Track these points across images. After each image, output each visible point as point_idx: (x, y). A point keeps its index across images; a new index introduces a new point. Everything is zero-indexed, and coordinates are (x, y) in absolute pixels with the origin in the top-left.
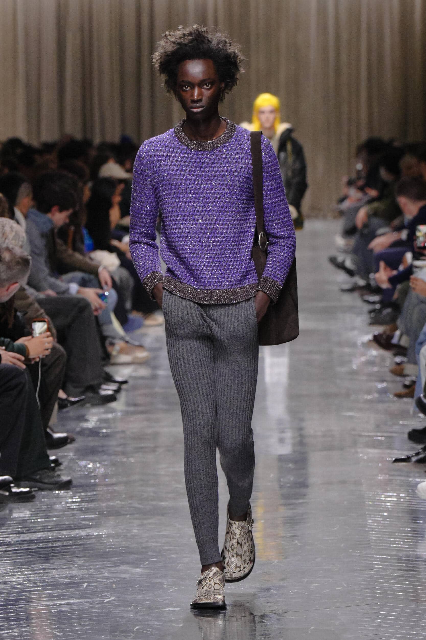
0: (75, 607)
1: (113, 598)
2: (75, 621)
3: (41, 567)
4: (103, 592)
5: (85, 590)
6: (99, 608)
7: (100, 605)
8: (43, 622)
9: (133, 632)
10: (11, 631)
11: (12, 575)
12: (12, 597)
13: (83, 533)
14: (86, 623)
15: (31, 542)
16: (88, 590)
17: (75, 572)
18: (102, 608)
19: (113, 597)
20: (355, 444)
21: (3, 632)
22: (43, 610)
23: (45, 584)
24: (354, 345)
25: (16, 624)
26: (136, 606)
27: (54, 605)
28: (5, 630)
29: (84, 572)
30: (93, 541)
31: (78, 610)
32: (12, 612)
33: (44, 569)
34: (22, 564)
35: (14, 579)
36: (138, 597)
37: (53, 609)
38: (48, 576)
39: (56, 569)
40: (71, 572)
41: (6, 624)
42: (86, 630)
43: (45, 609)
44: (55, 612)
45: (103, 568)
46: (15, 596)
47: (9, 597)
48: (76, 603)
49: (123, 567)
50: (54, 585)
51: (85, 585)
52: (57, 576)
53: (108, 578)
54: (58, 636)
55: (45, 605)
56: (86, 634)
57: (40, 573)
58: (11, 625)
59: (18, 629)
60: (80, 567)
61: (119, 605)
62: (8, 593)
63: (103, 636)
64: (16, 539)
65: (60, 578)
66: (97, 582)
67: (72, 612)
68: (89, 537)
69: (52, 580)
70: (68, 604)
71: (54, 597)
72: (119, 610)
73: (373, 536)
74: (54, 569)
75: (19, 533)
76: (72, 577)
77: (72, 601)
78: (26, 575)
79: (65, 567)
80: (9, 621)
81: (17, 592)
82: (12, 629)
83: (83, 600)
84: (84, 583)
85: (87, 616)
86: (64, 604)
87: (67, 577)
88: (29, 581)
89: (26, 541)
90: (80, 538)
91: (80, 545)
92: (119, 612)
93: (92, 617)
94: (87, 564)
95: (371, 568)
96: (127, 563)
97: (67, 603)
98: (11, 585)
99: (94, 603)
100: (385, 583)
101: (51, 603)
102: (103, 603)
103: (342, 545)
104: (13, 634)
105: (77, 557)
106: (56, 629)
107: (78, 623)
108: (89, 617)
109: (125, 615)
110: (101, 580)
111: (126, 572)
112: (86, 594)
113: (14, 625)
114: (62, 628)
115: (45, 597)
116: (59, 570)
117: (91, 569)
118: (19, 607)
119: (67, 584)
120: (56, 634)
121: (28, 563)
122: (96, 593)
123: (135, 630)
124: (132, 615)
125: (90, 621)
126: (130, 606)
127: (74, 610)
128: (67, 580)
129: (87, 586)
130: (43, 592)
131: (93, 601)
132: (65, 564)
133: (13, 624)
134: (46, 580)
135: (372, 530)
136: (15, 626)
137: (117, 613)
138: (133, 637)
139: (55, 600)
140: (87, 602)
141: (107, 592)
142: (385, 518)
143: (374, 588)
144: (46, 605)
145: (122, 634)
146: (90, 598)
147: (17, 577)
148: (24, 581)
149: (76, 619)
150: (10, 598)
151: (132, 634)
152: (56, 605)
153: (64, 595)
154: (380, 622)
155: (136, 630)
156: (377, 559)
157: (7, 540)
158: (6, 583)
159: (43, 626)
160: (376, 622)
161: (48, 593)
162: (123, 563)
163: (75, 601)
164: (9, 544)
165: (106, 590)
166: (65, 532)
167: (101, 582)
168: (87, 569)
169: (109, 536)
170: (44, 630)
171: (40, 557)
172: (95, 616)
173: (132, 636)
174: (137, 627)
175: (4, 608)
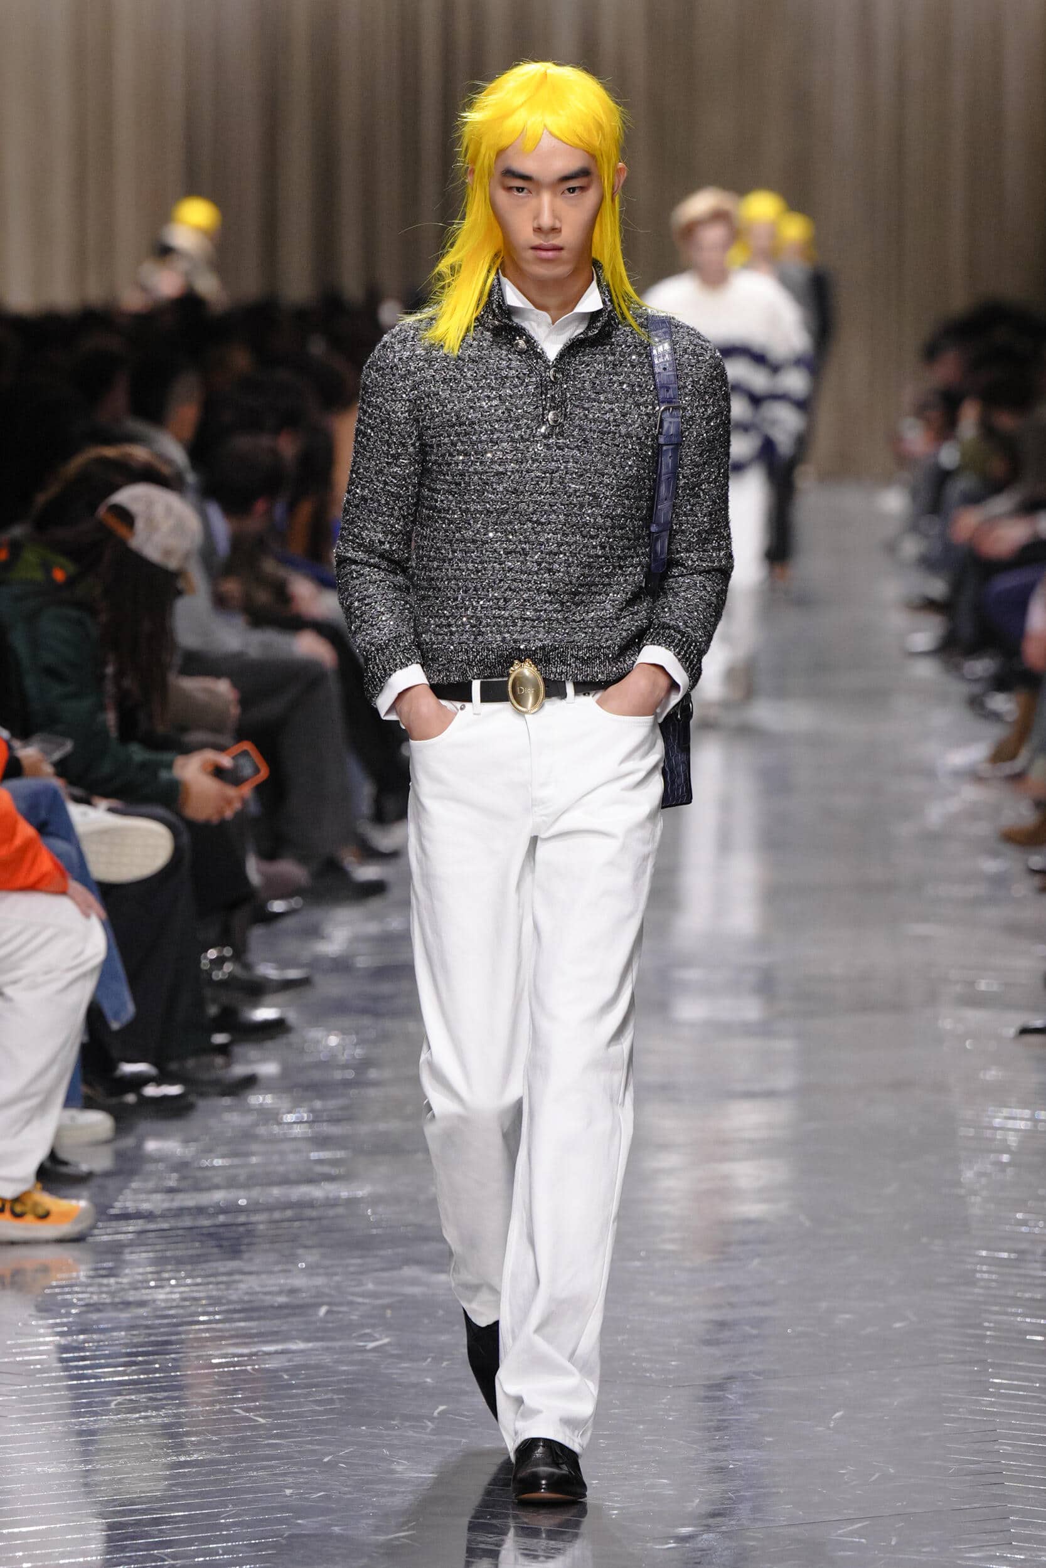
0: (299, 1360)
1: (386, 1340)
2: (299, 1391)
3: (222, 1270)
4: (363, 1326)
5: (324, 1321)
6: (351, 1363)
7: (357, 1357)
8: (226, 1392)
9: (431, 1419)
10: (154, 1413)
11: (156, 1287)
12: (156, 1335)
13: (317, 1192)
14: (326, 1397)
15: (200, 1210)
16: (328, 1322)
17: (299, 1282)
18: (362, 1363)
19: (387, 1336)
20: (932, 998)
21: (137, 1415)
22: (227, 1365)
23: (231, 1307)
24: (928, 772)
25: (166, 1398)
26: (437, 1360)
27: (251, 1355)
28: (140, 1412)
29: (319, 1281)
30: (340, 1210)
31: (306, 1367)
32: (156, 1371)
33: (230, 1274)
34: (179, 1262)
35: (161, 1295)
36: (444, 1338)
37: (250, 1363)
38: (237, 1289)
39: (257, 1273)
40: (289, 1281)
41: (143, 1398)
42: (326, 1412)
43: (234, 1365)
44: (254, 1369)
45: (362, 1273)
46: (163, 1334)
47: (150, 1335)
48: (302, 1351)
49: (409, 1271)
50: (250, 1310)
51: (323, 1310)
52: (258, 1289)
53: (374, 1295)
54: (262, 1425)
55: (231, 1354)
56: (326, 1422)
57: (218, 1283)
58: (155, 1399)
59: (171, 1409)
60: (311, 1271)
61: (398, 1357)
62: (147, 1327)
63: (364, 1428)
64: (166, 1205)
65: (266, 1293)
66: (351, 1303)
67: (293, 1371)
68: (332, 1203)
69: (246, 1298)
70: (283, 1352)
71: (251, 1336)
72: (400, 1369)
73: (976, 1207)
74: (250, 1273)
75: (171, 1191)
76: (293, 1291)
77: (293, 1346)
78: (188, 1285)
79: (277, 1268)
80: (149, 1390)
81: (168, 1325)
82: (157, 1409)
83: (319, 1344)
84: (321, 1305)
85: (327, 1381)
86: (276, 1353)
87: (280, 1293)
88: (195, 1299)
89: (189, 1209)
90: (311, 1204)
91: (311, 1219)
92: (399, 1371)
93: (339, 1382)
94: (327, 1262)
95: (969, 1279)
96: (418, 1262)
97: (282, 1350)
98: (156, 1309)
99: (343, 1350)
100: (1006, 1314)
101: (246, 1351)
102: (363, 1350)
103: (907, 1227)
104: (159, 1421)
105: (306, 1247)
106: (257, 1409)
107: (306, 1396)
108: (331, 1382)
109: (414, 1379)
110: (360, 1300)
111: (414, 1282)
112: (325, 1330)
113: (161, 1400)
114: (271, 1408)
115: (232, 1337)
116: (264, 1276)
117: (336, 1274)
118: (174, 1359)
119: (281, 1307)
120: (257, 1421)
121: (196, 1260)
122: (346, 1329)
123: (436, 1414)
124: (429, 1380)
125: (333, 1391)
126: (425, 1359)
127: (298, 1367)
128: (282, 1299)
129: (328, 1312)
130: (227, 1325)
131: (341, 1348)
132: (277, 1263)
133: (159, 1397)
134: (234, 1297)
135: (975, 1193)
136: (164, 1402)
137: (396, 1374)
138: (432, 1429)
139: (255, 1343)
140: (327, 1349)
141: (373, 1326)
142: (1003, 1166)
143: (980, 1326)
144: (234, 1355)
145: (407, 1424)
146: (333, 1339)
147: (168, 1289)
148: (184, 1299)
149: (303, 1388)
150: (153, 1338)
151: (429, 1424)
152: (255, 1354)
153: (276, 1333)
154: (992, 1404)
155: (439, 1413)
156: (983, 1261)
157: (145, 1206)
158: (142, 1304)
159: (227, 1401)
160: (983, 1402)
161: (237, 1329)
162: (409, 1261)
163: (300, 1345)
164: (149, 1216)
165: (373, 1321)
166: (276, 1191)
167: (359, 1304)
168: (327, 1274)
169: (375, 1200)
170: (230, 1411)
171: (220, 1246)
172: (346, 1381)
173: (428, 1430)
174: (441, 1408)
175: (140, 1361)
